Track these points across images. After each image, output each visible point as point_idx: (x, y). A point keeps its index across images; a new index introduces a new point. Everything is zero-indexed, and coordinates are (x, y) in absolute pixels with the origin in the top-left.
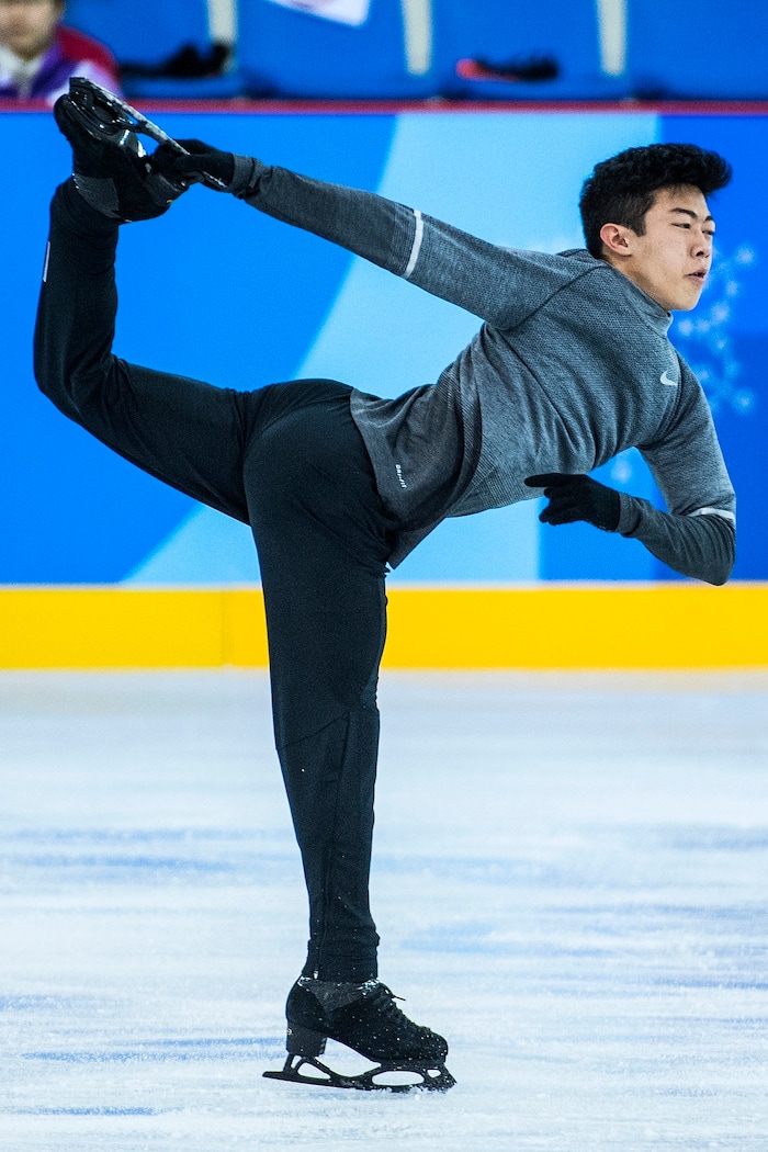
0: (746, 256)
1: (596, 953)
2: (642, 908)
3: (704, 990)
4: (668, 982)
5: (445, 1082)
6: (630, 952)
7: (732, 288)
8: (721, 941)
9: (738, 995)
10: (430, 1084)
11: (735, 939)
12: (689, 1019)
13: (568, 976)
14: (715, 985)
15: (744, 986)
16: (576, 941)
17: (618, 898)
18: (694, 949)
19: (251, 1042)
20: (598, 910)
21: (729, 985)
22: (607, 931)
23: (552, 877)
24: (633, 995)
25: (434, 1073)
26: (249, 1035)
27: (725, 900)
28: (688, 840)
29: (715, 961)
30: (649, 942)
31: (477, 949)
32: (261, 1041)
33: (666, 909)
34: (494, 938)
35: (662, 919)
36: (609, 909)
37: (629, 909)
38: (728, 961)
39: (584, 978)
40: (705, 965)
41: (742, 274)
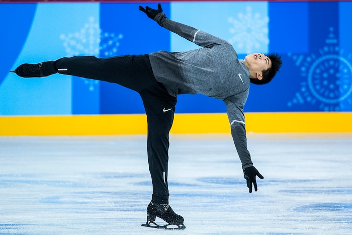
0: (121, 36)
1: (86, 203)
2: (97, 192)
3: (111, 212)
4: (103, 210)
5: (184, 227)
6: (94, 203)
7: (118, 44)
8: (115, 200)
9: (120, 213)
10: (180, 228)
11: (119, 200)
12: (108, 219)
13: (79, 209)
14: (114, 210)
15: (121, 211)
16: (81, 200)
17: (91, 190)
18: (109, 202)
19: (3, 225)
20: (86, 193)
21: (117, 211)
22: (88, 198)
23: (75, 185)
24: (94, 213)
25: (181, 226)
26: (3, 223)
27: (116, 190)
28: (107, 176)
29: (114, 205)
30: (98, 200)
31: (58, 202)
32: (5, 225)
33: (102, 192)
34: (61, 200)
35: (101, 195)
36: (89, 193)
37: (93, 193)
38: (117, 205)
39: (83, 209)
40: (112, 206)
41: (120, 41)
